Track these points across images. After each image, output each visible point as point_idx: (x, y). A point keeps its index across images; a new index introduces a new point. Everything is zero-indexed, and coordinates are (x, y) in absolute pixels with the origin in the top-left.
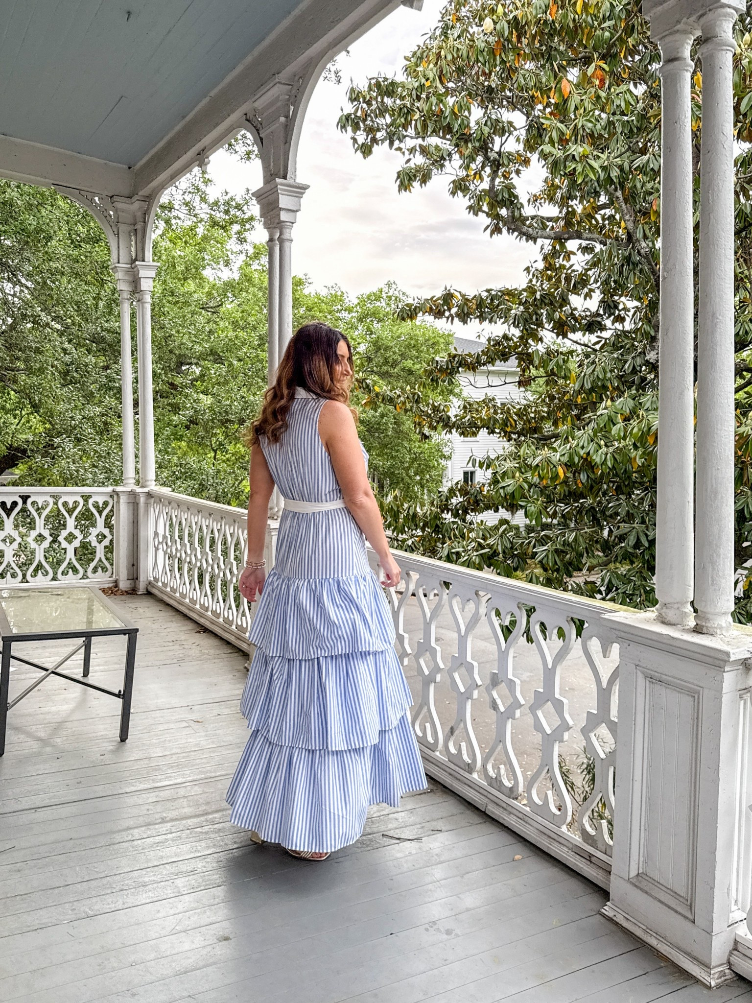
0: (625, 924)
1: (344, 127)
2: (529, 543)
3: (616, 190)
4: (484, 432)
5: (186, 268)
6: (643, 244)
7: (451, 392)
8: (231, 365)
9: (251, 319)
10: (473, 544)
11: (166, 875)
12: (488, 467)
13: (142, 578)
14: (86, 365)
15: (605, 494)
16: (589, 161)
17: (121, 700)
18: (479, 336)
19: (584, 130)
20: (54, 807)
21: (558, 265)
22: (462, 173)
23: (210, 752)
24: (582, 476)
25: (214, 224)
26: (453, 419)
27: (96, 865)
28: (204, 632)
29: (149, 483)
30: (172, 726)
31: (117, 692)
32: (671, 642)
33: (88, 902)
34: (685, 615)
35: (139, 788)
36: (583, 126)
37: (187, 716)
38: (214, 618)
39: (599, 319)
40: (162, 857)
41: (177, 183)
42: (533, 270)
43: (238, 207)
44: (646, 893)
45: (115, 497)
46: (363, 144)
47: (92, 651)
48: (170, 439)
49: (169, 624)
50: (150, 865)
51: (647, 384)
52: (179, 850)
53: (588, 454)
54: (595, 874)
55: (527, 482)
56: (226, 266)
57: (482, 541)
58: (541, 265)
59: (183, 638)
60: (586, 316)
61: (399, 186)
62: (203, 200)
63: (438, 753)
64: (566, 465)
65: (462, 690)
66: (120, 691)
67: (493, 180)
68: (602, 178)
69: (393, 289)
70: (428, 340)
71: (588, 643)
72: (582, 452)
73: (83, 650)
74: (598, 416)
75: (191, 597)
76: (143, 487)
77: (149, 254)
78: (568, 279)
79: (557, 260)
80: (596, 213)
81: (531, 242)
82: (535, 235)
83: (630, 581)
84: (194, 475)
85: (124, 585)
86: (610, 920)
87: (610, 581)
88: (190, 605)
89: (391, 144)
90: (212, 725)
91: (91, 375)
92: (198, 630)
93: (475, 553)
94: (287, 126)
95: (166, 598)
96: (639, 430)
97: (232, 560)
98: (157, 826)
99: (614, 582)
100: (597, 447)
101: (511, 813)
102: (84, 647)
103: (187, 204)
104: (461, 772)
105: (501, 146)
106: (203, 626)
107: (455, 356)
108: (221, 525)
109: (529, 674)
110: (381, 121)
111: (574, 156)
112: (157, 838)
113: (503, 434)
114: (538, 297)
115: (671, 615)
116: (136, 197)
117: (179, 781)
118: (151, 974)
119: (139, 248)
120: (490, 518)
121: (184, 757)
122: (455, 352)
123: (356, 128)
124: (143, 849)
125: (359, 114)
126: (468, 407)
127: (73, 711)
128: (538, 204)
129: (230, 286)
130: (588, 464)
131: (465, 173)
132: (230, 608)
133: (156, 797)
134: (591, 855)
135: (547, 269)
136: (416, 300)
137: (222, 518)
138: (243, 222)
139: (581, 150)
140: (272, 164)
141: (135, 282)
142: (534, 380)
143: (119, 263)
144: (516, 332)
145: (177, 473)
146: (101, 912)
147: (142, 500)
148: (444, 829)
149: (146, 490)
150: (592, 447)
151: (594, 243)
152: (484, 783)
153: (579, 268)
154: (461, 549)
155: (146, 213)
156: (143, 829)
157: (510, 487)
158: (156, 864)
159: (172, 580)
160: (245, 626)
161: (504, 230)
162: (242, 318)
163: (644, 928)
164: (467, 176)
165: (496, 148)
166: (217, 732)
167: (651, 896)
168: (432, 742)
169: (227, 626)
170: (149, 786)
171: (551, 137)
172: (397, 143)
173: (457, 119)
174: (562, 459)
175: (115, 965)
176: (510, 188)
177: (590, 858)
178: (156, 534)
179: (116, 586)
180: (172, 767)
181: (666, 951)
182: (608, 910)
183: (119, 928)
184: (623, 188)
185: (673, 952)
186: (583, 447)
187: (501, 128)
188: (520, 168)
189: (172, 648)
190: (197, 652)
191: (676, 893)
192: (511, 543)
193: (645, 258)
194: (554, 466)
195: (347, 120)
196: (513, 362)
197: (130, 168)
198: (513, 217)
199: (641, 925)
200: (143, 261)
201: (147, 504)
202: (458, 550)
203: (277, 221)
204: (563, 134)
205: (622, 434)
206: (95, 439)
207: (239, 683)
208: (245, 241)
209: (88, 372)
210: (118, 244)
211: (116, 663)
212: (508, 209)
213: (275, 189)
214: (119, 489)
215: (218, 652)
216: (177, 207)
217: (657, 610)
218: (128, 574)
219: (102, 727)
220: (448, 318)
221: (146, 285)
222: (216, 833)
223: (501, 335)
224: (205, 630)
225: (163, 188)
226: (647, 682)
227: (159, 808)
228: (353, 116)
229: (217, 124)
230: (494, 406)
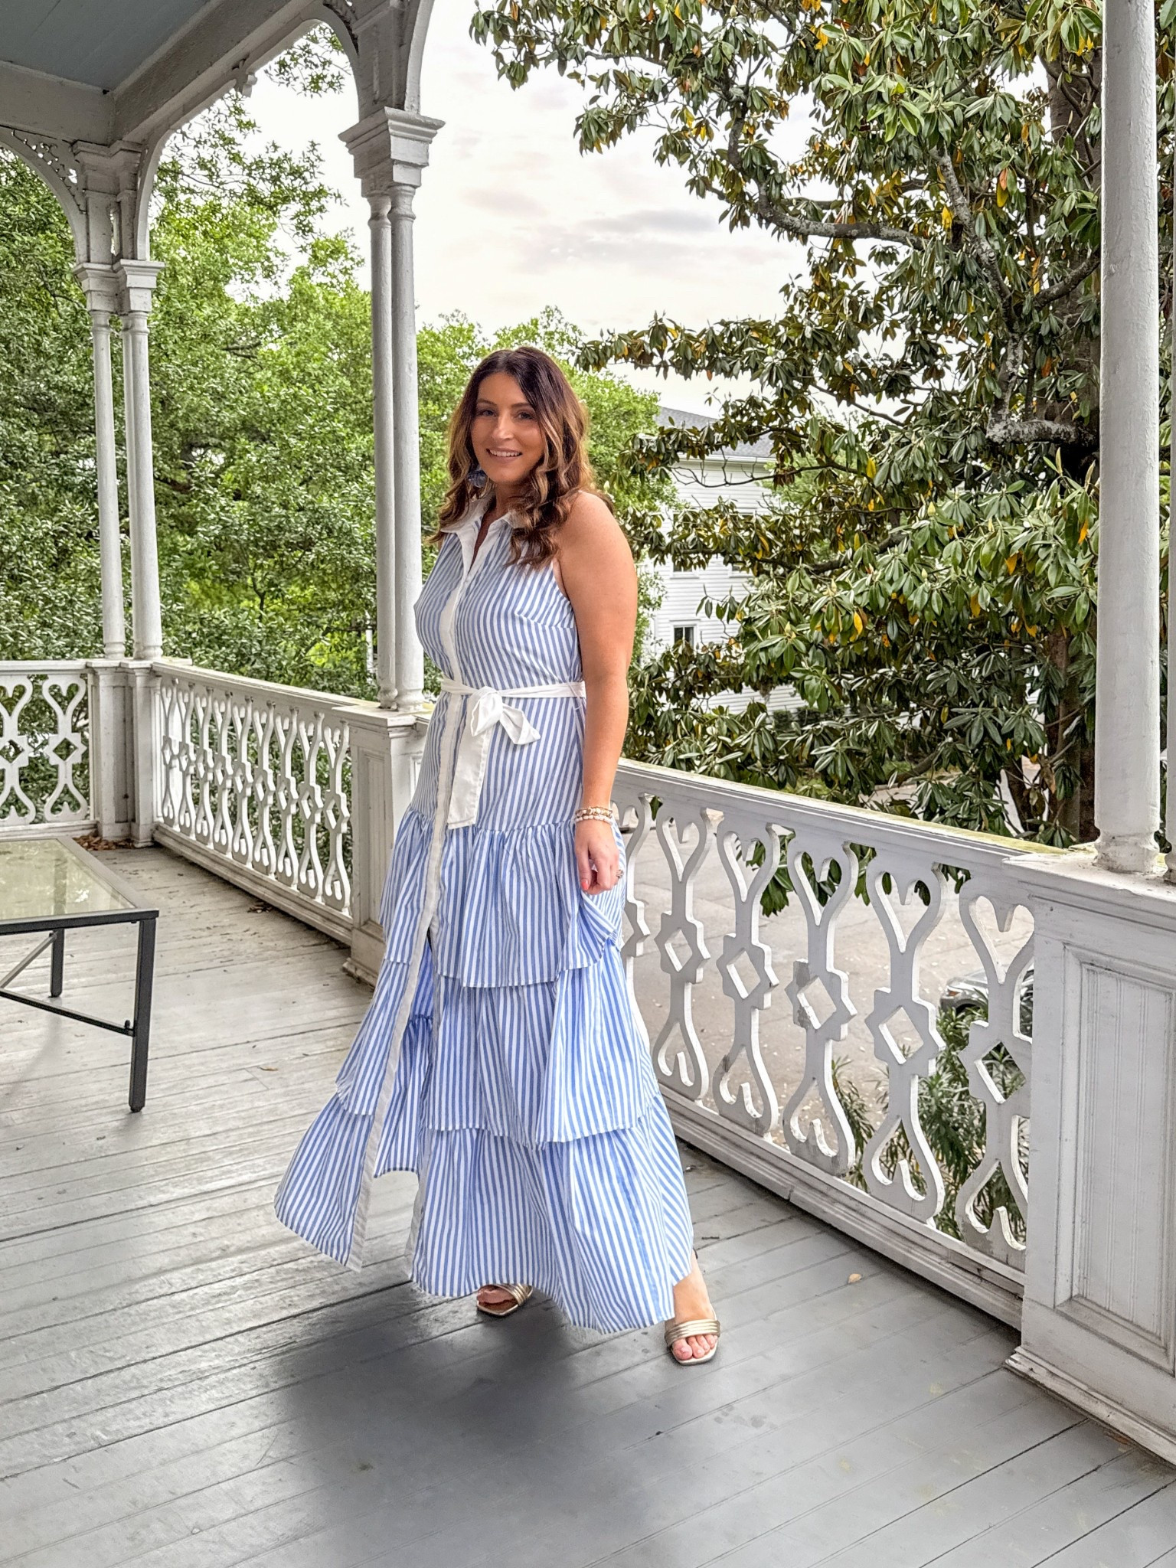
0: (1050, 1383)
1: (480, 35)
2: (804, 741)
3: (942, 154)
4: (717, 560)
5: (196, 279)
6: (986, 246)
7: (658, 494)
8: (286, 445)
9: (313, 367)
10: (714, 745)
11: (239, 1354)
12: (731, 616)
13: (143, 819)
14: (23, 447)
15: (917, 658)
16: (904, 103)
17: (130, 1039)
18: (710, 400)
19: (894, 49)
20: (19, 1241)
21: (834, 284)
22: (677, 125)
23: (298, 1123)
24: (889, 628)
25: (255, 199)
26: (668, 540)
27: (105, 1345)
28: (264, 910)
29: (151, 651)
30: (223, 1079)
31: (122, 1025)
32: (1131, 903)
33: (99, 1417)
34: (1147, 855)
35: (175, 1196)
36: (892, 43)
37: (248, 1060)
38: (281, 885)
39: (906, 372)
40: (229, 1322)
41: (185, 128)
42: (795, 290)
43: (296, 173)
44: (1087, 1328)
45: (90, 677)
46: (512, 63)
47: (66, 950)
48: (182, 575)
49: (199, 899)
50: (209, 1337)
51: (983, 479)
52: (259, 1306)
53: (900, 592)
54: (991, 1300)
55: (803, 640)
56: (268, 276)
57: (728, 740)
58: (807, 283)
59: (226, 921)
60: (885, 367)
61: (581, 141)
62: (235, 158)
63: (700, 1103)
64: (865, 609)
65: (744, 994)
66: (127, 1023)
67: (734, 135)
68: (925, 132)
69: (555, 321)
70: (619, 406)
71: (972, 907)
72: (890, 590)
73: (49, 950)
74: (914, 531)
75: (236, 849)
76: (139, 658)
77: (143, 247)
78: (854, 305)
79: (833, 275)
80: (900, 195)
81: (797, 242)
82: (804, 229)
83: (963, 798)
84: (225, 637)
85: (110, 831)
86: (1024, 1377)
87: (932, 799)
88: (235, 863)
89: (562, 66)
90: (295, 1075)
91: (32, 465)
92: (253, 906)
93: (718, 760)
94: (402, 14)
95: (188, 853)
96: (992, 549)
97: (313, 782)
98: (214, 1264)
99: (939, 800)
100: (915, 581)
101: (835, 1201)
102: (51, 946)
103: (203, 165)
104: (744, 1133)
105: (749, 78)
106: (260, 900)
107: (670, 432)
108: (291, 723)
109: (786, 952)
110: (544, 25)
111: (880, 94)
112: (216, 1286)
113: (748, 564)
114: (808, 335)
115: (1123, 856)
116: (118, 145)
117: (245, 1178)
118: (232, 1547)
119: (126, 237)
120: (735, 702)
121: (250, 1135)
122: (671, 426)
123: (501, 35)
124: (192, 1309)
125: (507, 11)
126: (689, 520)
127: (38, 1060)
128: (798, 182)
129: (274, 311)
130: (901, 609)
131: (681, 125)
132: (310, 866)
133: (208, 1209)
134: (981, 1268)
135: (818, 289)
136: (606, 336)
137: (292, 711)
138: (307, 197)
139: (892, 84)
140: (376, 83)
141: (120, 297)
142: (798, 473)
143: (89, 261)
144: (770, 394)
145: (194, 635)
146: (126, 1434)
147: (140, 681)
148: (723, 1234)
149: (146, 664)
150: (906, 581)
151: (897, 245)
152: (786, 1151)
153: (872, 287)
154: (694, 754)
155: (137, 173)
156: (189, 1270)
157: (776, 648)
158: (219, 1335)
159: (201, 820)
160: (339, 896)
161: (754, 220)
162: (297, 365)
163: (1084, 1387)
164: (685, 129)
165: (741, 80)
166: (306, 1086)
167: (1095, 1333)
168: (690, 1084)
169: (306, 898)
170: (193, 1191)
171: (838, 61)
172: (571, 65)
173: (680, 29)
174: (859, 601)
175: (162, 1536)
176: (760, 148)
177: (978, 1272)
178: (167, 741)
179: (97, 834)
180: (231, 1153)
181: (1123, 1425)
182: (1019, 1361)
183: (163, 1463)
184: (952, 150)
185: (1137, 1426)
186: (891, 582)
187: (752, 48)
188: (772, 118)
189: (209, 940)
190: (254, 945)
191: (1138, 1327)
192: (775, 742)
193: (988, 268)
194: (848, 613)
195: (487, 22)
196: (766, 442)
197: (105, 92)
198: (769, 198)
199: (1079, 1384)
200: (134, 258)
201: (148, 689)
202: (689, 755)
203: (387, 183)
204: (859, 56)
205: (959, 558)
206: (45, 578)
207: (336, 997)
208: (311, 230)
209: (26, 460)
210: (88, 228)
211: (109, 971)
212: (759, 184)
213: (383, 127)
214: (97, 662)
215: (292, 944)
216: (187, 171)
217: (1098, 847)
218: (117, 813)
219: (95, 1087)
220: (658, 367)
221: (141, 301)
222: (324, 1269)
223: (745, 398)
224: (265, 906)
225: (168, 128)
226: (1085, 971)
227: (215, 1229)
228: (496, 16)
229: (272, 12)
230: (734, 518)
